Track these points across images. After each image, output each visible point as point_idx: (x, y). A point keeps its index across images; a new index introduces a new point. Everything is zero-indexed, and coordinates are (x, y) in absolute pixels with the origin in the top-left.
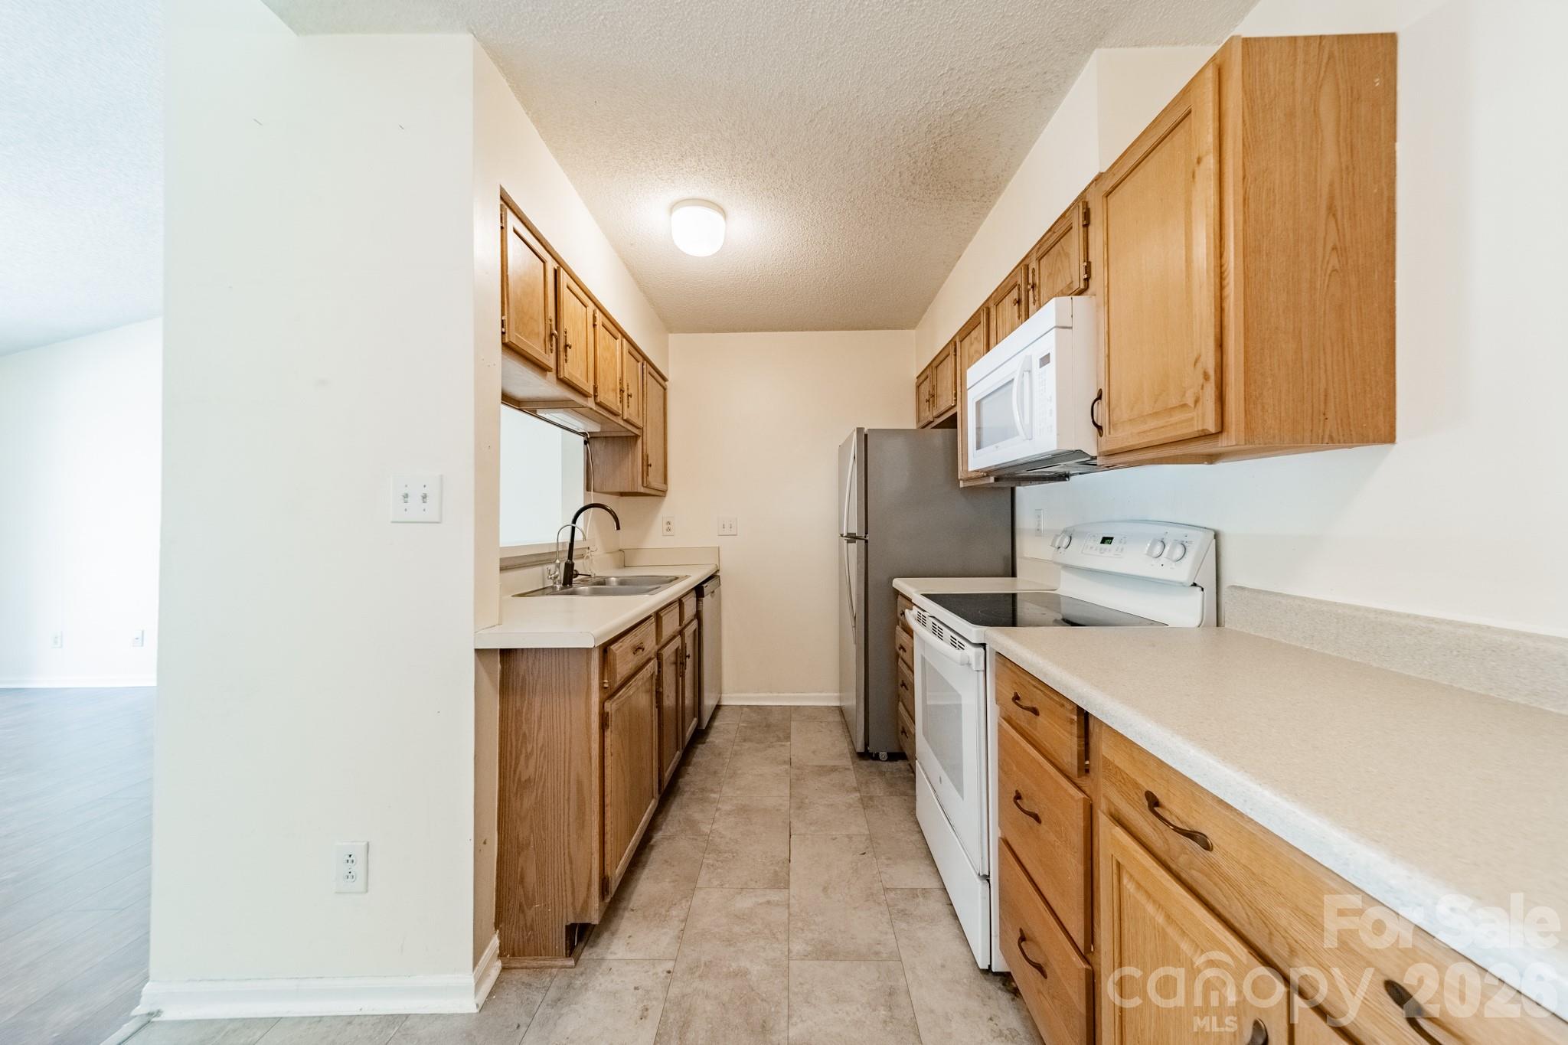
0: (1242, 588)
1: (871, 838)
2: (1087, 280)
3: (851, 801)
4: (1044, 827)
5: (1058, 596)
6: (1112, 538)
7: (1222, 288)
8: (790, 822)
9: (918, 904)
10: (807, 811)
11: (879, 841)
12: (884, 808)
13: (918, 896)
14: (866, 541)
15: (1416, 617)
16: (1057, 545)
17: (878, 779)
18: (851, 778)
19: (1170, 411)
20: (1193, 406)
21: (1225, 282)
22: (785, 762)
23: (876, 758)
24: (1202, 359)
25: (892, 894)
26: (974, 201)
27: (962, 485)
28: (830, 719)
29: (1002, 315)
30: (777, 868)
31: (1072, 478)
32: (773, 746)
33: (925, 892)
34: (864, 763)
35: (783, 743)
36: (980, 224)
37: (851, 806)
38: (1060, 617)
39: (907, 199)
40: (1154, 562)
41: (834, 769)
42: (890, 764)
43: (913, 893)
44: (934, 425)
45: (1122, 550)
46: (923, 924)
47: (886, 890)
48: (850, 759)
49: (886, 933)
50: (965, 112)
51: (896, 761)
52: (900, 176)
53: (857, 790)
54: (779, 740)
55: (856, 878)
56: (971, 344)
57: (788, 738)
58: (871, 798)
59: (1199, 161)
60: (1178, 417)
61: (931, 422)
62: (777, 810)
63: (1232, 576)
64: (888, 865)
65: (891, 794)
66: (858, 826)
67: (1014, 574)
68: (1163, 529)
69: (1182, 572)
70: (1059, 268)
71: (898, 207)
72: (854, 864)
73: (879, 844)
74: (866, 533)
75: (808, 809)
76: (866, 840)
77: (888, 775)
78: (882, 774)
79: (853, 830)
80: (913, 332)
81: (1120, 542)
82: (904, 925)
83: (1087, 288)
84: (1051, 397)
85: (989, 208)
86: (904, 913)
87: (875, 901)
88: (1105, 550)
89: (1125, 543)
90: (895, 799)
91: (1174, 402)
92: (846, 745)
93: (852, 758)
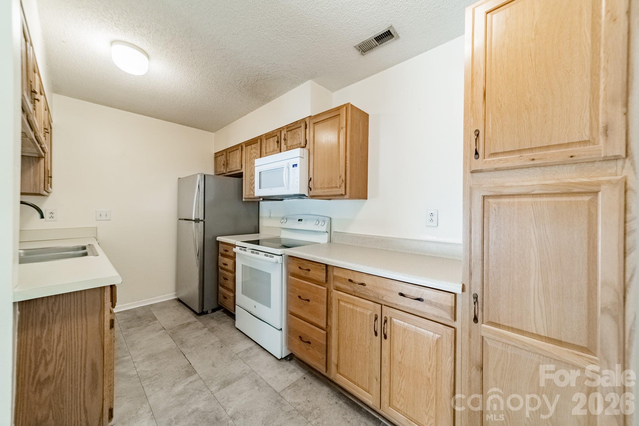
0: (337, 232)
1: (221, 341)
2: (305, 144)
3: (205, 332)
4: (311, 301)
5: (280, 238)
6: (302, 220)
7: (346, 160)
8: (181, 351)
9: (250, 353)
10: (186, 344)
11: (225, 341)
12: (221, 329)
13: (249, 351)
14: (204, 222)
15: (371, 236)
16: (282, 222)
17: (211, 320)
18: (200, 324)
19: (333, 188)
20: (339, 187)
21: (347, 159)
22: (161, 330)
23: (207, 313)
24: (342, 176)
25: (240, 354)
26: (260, 100)
27: (244, 200)
28: (174, 305)
29: (269, 143)
30: (186, 369)
31: (284, 200)
32: (148, 325)
33: (251, 348)
34: (202, 317)
35: (154, 322)
36: (259, 108)
37: (206, 334)
38: (281, 245)
39: (239, 91)
40: (316, 226)
41: (189, 324)
42: (213, 313)
43: (247, 351)
44: (226, 175)
45: (306, 223)
46: (255, 358)
47: (237, 354)
48: (195, 318)
49: (245, 366)
50: (271, 76)
51: (215, 311)
52: (241, 83)
53: (204, 327)
54: (150, 321)
55: (223, 356)
56: (252, 149)
57: (155, 319)
58: (213, 328)
59: (342, 128)
60: (334, 190)
61: (225, 173)
62: (171, 349)
63: (335, 229)
64: (233, 347)
65: (220, 323)
66: (214, 339)
67: (259, 233)
68: (318, 217)
69: (324, 229)
70: (295, 138)
71: (234, 91)
72: (220, 352)
73: (226, 341)
74: (204, 218)
75: (186, 343)
76: (220, 342)
77: (215, 317)
78: (212, 318)
79: (212, 341)
80: (213, 134)
81: (305, 221)
82: (249, 361)
83: (305, 147)
84: (297, 177)
85: (264, 104)
86: (248, 358)
87: (235, 359)
88: (300, 223)
89: (307, 221)
90: (223, 325)
91: (334, 186)
92: (189, 313)
93: (195, 317)
